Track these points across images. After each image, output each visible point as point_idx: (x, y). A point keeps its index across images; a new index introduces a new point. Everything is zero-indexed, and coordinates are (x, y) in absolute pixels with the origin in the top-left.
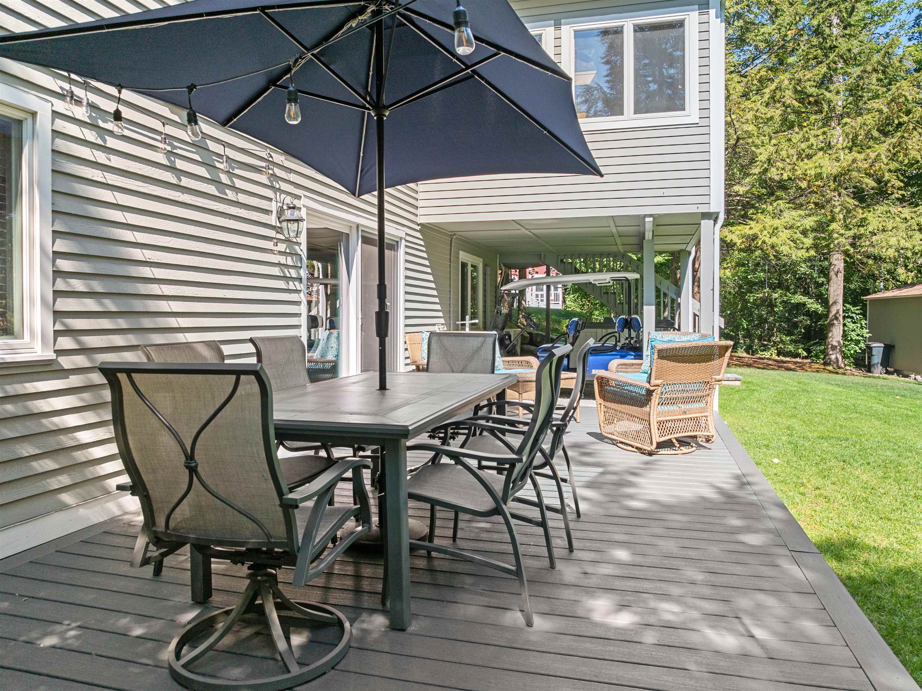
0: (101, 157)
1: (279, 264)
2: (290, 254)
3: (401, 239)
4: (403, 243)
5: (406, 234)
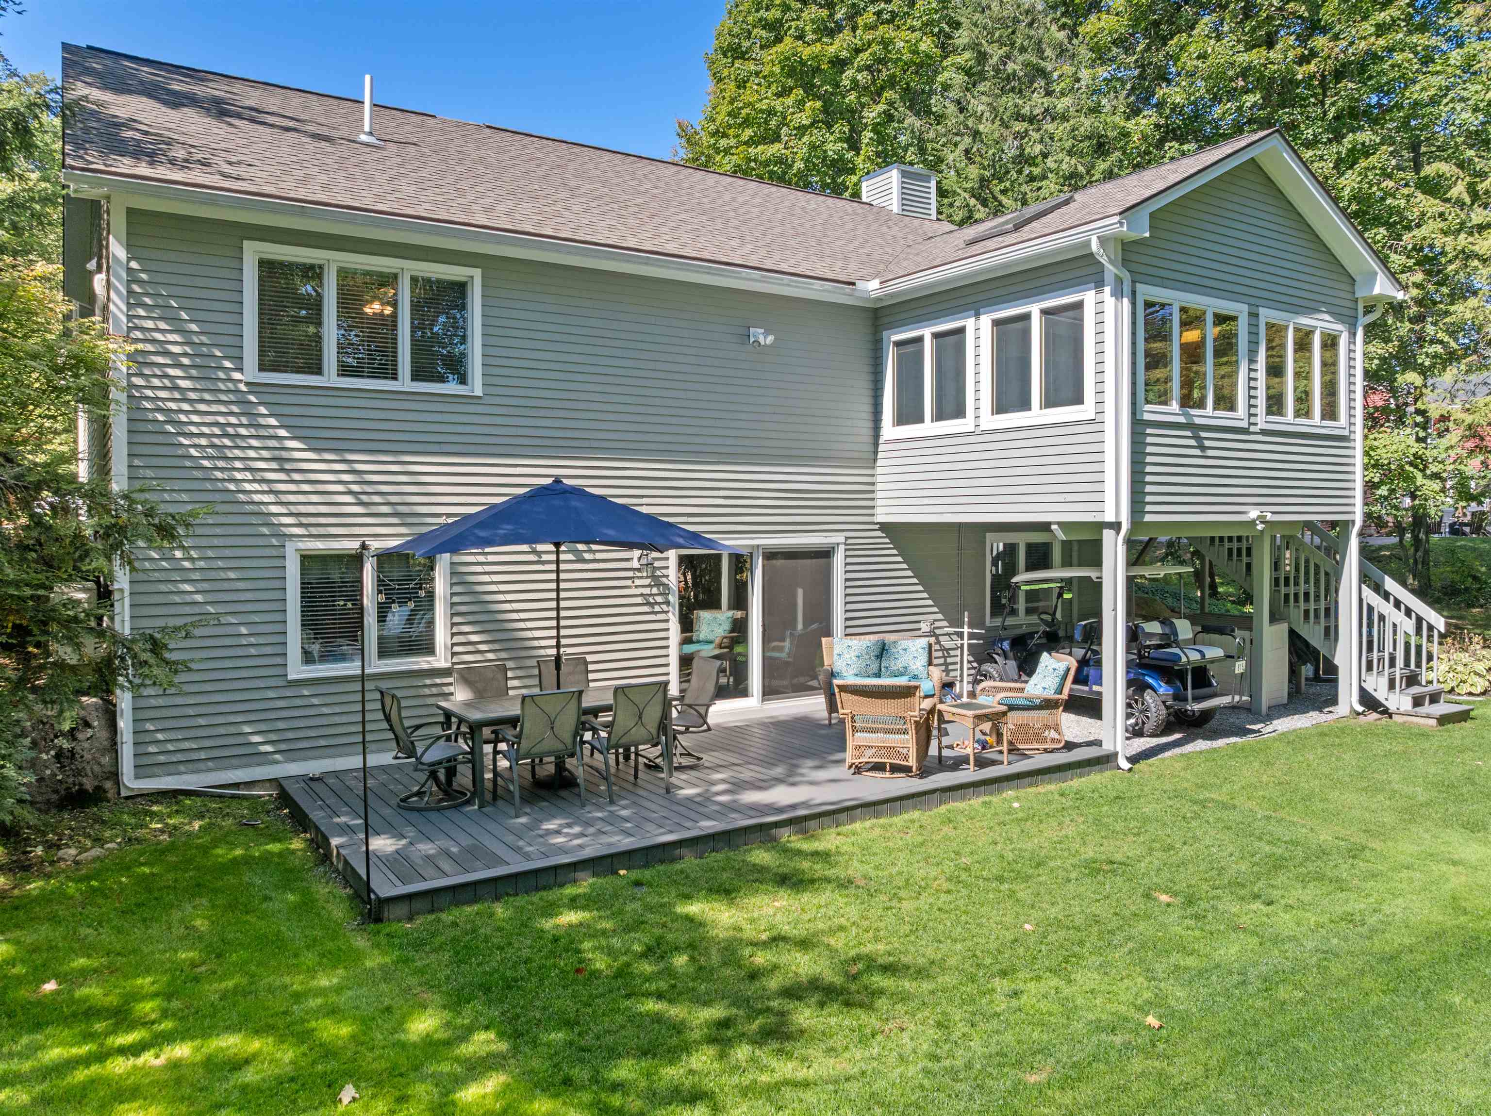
1: (642, 595)
2: (655, 585)
3: (838, 544)
4: (842, 548)
5: (847, 538)
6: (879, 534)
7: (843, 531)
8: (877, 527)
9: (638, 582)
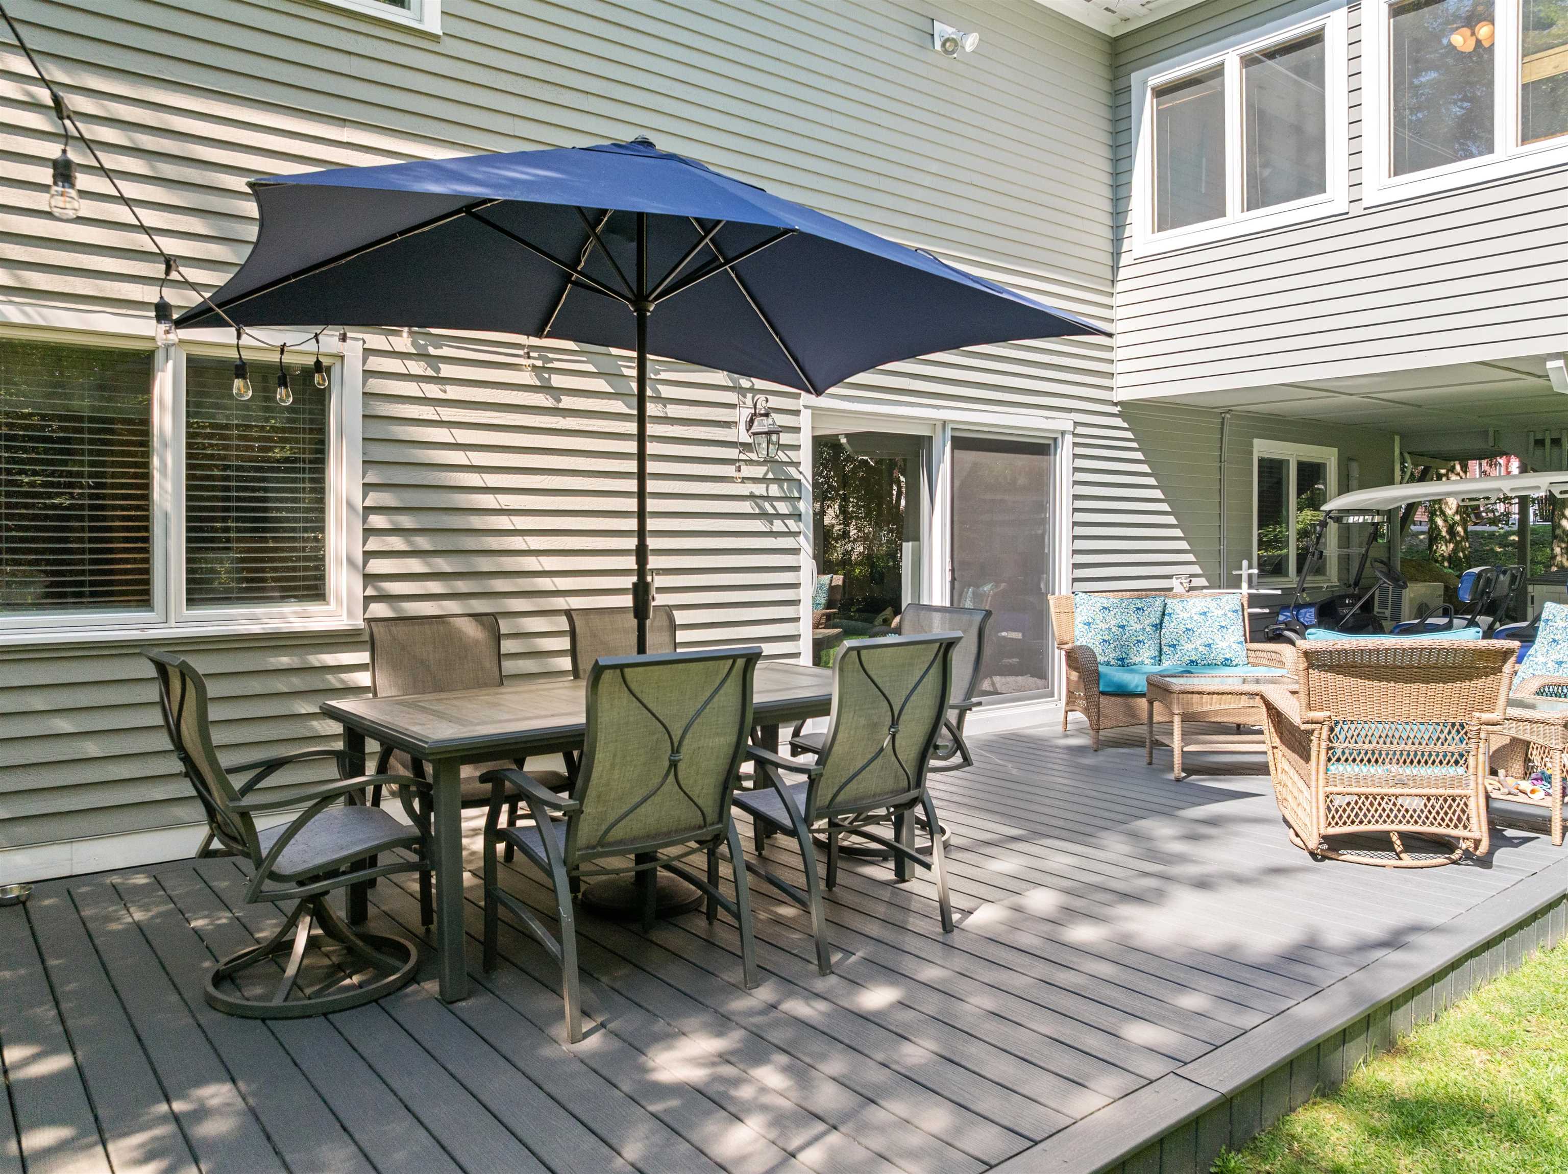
0: (432, 391)
2: (776, 480)
3: (1063, 433)
4: (1069, 439)
5: (1076, 424)
7: (1071, 410)
8: (1116, 410)
9: (747, 471)
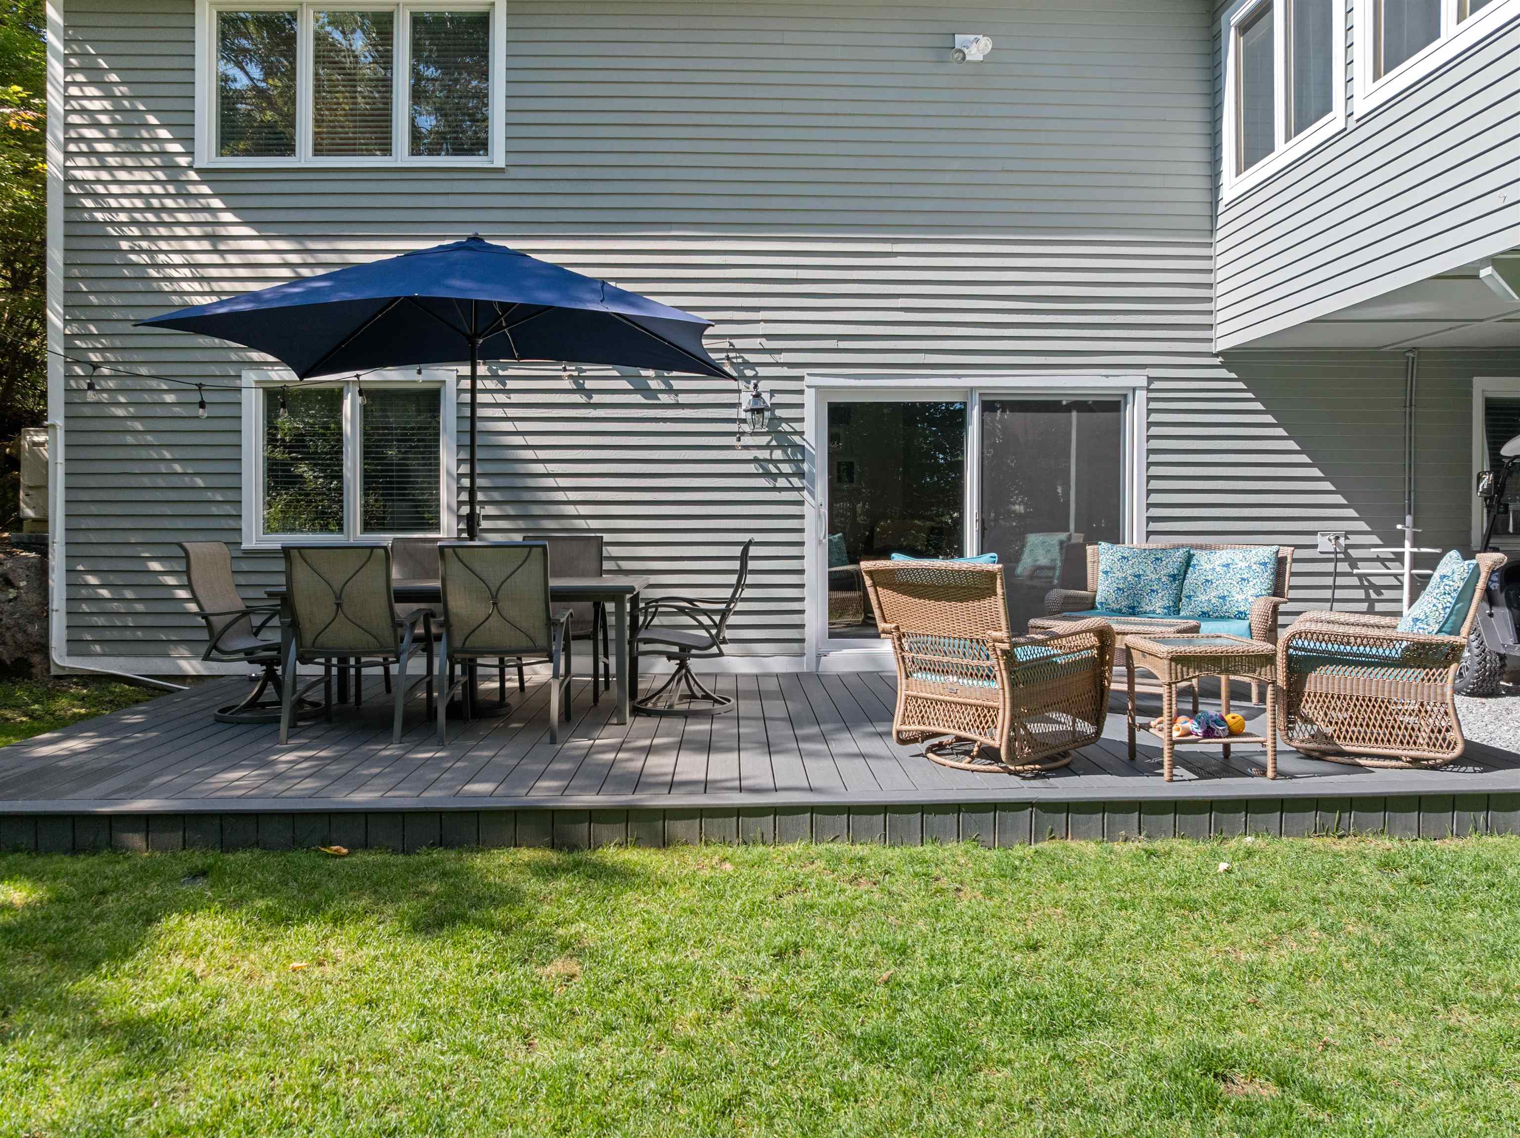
3: (1134, 389)
4: (1141, 395)
5: (1151, 380)
6: (1224, 373)
7: (1145, 366)
8: (1218, 361)
9: (747, 440)
